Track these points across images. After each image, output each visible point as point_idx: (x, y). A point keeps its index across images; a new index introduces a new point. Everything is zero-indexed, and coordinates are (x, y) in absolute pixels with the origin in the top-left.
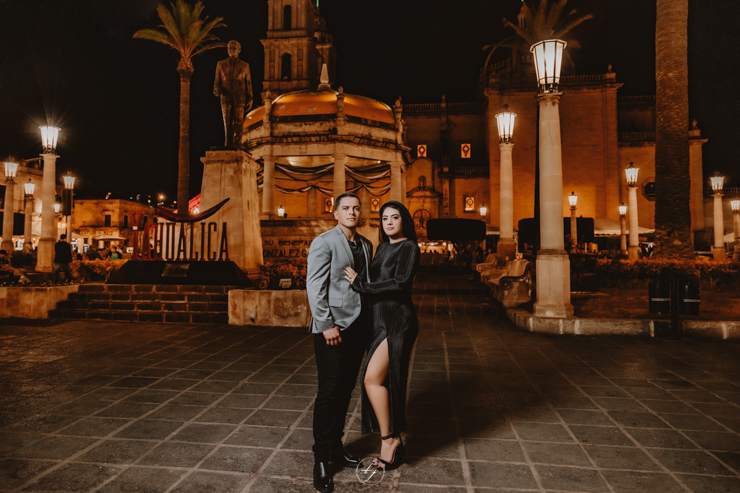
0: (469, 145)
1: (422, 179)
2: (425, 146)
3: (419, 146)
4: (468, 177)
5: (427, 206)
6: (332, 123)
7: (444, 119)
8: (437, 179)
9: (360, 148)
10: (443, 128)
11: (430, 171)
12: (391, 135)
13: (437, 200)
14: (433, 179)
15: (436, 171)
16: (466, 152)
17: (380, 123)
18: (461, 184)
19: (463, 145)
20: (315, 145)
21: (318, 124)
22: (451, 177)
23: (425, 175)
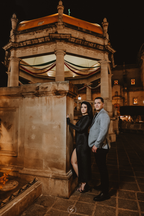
1: (117, 92)
2: (117, 81)
3: (115, 81)
4: (135, 91)
5: (119, 102)
6: (54, 29)
7: (124, 71)
8: (122, 92)
9: (77, 48)
10: (124, 74)
11: (120, 89)
12: (100, 41)
13: (122, 100)
14: (121, 92)
15: (122, 89)
16: (133, 82)
17: (92, 32)
18: (132, 94)
19: (132, 80)
20: (43, 47)
21: (45, 31)
22: (128, 91)
23: (117, 91)
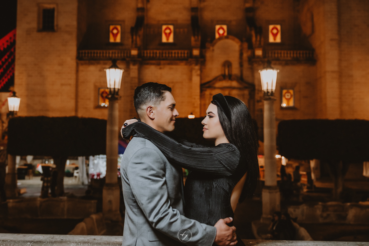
0: (279, 27)
1: (227, 64)
2: (225, 27)
3: (217, 27)
4: (287, 62)
8: (246, 65)
10: (248, 5)
11: (237, 54)
13: (246, 92)
14: (241, 65)
15: (245, 55)
16: (275, 36)
19: (271, 27)
23: (231, 60)
